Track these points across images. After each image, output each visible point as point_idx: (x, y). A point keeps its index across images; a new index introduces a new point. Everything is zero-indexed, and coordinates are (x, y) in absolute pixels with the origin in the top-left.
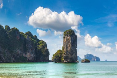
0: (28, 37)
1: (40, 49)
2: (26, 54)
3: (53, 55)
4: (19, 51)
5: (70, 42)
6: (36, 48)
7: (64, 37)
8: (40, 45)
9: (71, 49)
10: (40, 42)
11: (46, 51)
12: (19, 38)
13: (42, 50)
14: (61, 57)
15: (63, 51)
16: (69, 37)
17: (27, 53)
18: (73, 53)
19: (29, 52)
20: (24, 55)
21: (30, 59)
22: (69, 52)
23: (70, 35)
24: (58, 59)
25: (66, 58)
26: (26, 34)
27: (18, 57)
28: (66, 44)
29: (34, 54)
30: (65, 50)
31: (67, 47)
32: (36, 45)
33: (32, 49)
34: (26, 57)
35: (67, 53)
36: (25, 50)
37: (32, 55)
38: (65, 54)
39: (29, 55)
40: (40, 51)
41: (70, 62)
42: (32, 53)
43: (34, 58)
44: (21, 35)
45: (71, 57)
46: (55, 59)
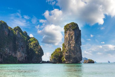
0: (18, 33)
1: (32, 47)
2: (15, 53)
4: (7, 50)
5: (74, 37)
6: (28, 47)
7: (66, 32)
8: (32, 42)
9: (74, 47)
10: (31, 40)
12: (7, 34)
13: (35, 48)
16: (72, 32)
17: (17, 52)
18: (77, 51)
19: (19, 52)
20: (13, 54)
21: (20, 60)
22: (72, 51)
23: (73, 30)
24: (57, 59)
25: (68, 58)
26: (15, 29)
27: (6, 57)
28: (68, 41)
29: (26, 54)
30: (67, 48)
31: (69, 44)
32: (27, 43)
33: (22, 47)
34: (16, 58)
35: (69, 52)
36: (15, 49)
38: (67, 52)
39: (19, 55)
40: (32, 50)
41: (72, 63)
42: (23, 52)
43: (25, 58)
44: (10, 31)
45: (74, 56)
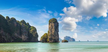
0: (23, 24)
1: (31, 32)
3: (41, 37)
4: (16, 34)
5: (54, 27)
6: (29, 32)
7: (49, 24)
8: (32, 30)
9: (54, 33)
10: (31, 28)
11: (36, 34)
12: (16, 25)
13: (33, 33)
14: (47, 38)
15: (48, 34)
16: (53, 24)
17: (22, 35)
18: (56, 35)
19: (23, 35)
20: (20, 37)
21: (24, 40)
22: (53, 35)
23: (54, 23)
24: (45, 40)
25: (51, 39)
26: (21, 22)
27: (16, 38)
28: (51, 29)
29: (27, 36)
30: (50, 34)
31: (51, 31)
32: (28, 30)
33: (25, 33)
34: (21, 39)
35: (51, 36)
36: (21, 34)
37: (26, 37)
38: (50, 36)
39: (23, 37)
40: (31, 34)
41: (53, 42)
42: (26, 36)
43: (27, 39)
44: (18, 23)
45: (54, 38)
46: (43, 40)
